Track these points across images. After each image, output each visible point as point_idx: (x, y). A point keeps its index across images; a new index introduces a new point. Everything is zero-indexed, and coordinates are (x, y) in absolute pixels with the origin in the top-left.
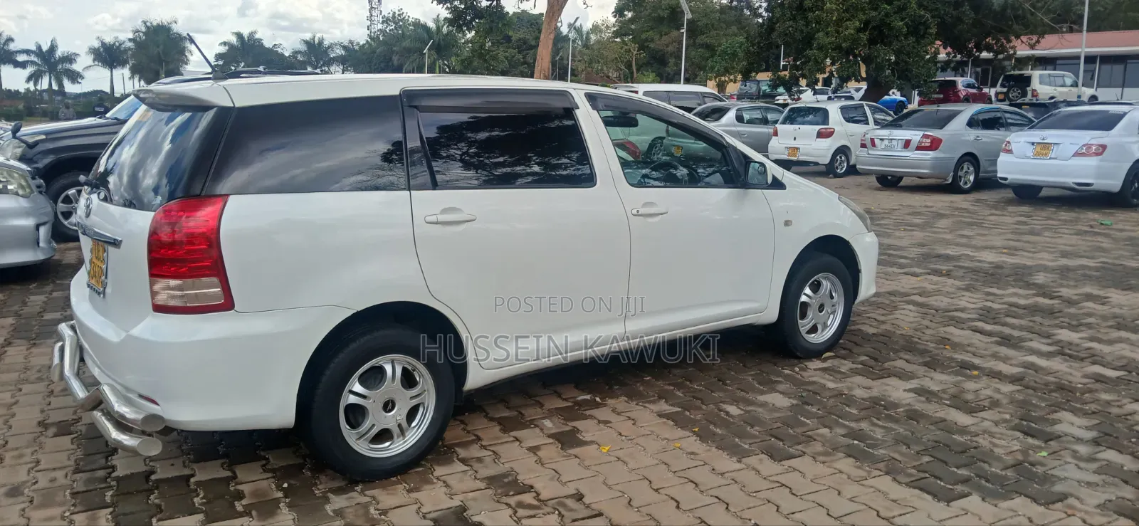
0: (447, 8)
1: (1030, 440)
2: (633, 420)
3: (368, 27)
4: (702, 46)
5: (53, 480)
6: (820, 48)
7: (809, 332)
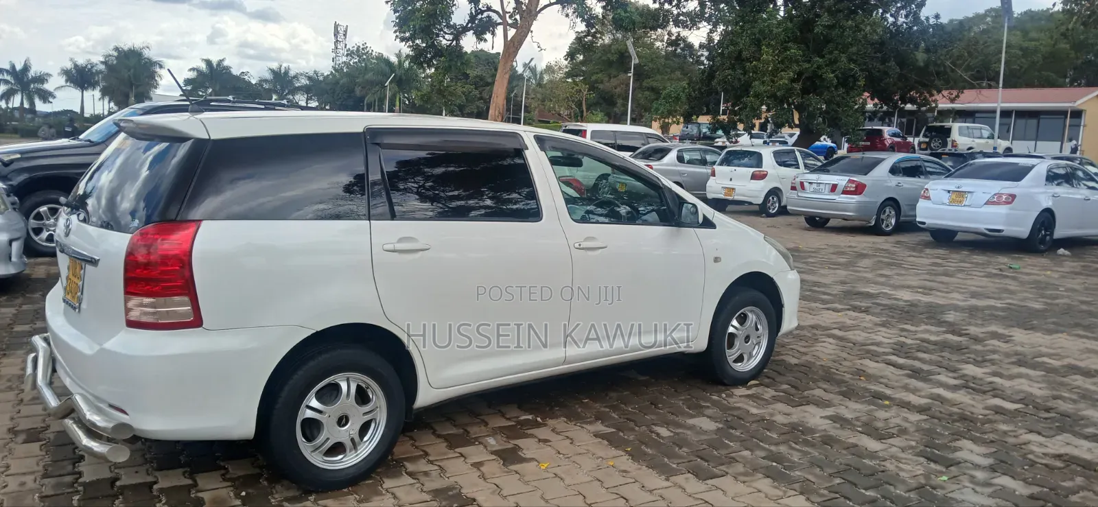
0: (409, 47)
1: (933, 465)
2: (571, 439)
3: (333, 59)
4: (648, 89)
5: (23, 484)
6: (757, 96)
7: (736, 361)
